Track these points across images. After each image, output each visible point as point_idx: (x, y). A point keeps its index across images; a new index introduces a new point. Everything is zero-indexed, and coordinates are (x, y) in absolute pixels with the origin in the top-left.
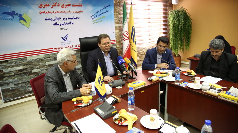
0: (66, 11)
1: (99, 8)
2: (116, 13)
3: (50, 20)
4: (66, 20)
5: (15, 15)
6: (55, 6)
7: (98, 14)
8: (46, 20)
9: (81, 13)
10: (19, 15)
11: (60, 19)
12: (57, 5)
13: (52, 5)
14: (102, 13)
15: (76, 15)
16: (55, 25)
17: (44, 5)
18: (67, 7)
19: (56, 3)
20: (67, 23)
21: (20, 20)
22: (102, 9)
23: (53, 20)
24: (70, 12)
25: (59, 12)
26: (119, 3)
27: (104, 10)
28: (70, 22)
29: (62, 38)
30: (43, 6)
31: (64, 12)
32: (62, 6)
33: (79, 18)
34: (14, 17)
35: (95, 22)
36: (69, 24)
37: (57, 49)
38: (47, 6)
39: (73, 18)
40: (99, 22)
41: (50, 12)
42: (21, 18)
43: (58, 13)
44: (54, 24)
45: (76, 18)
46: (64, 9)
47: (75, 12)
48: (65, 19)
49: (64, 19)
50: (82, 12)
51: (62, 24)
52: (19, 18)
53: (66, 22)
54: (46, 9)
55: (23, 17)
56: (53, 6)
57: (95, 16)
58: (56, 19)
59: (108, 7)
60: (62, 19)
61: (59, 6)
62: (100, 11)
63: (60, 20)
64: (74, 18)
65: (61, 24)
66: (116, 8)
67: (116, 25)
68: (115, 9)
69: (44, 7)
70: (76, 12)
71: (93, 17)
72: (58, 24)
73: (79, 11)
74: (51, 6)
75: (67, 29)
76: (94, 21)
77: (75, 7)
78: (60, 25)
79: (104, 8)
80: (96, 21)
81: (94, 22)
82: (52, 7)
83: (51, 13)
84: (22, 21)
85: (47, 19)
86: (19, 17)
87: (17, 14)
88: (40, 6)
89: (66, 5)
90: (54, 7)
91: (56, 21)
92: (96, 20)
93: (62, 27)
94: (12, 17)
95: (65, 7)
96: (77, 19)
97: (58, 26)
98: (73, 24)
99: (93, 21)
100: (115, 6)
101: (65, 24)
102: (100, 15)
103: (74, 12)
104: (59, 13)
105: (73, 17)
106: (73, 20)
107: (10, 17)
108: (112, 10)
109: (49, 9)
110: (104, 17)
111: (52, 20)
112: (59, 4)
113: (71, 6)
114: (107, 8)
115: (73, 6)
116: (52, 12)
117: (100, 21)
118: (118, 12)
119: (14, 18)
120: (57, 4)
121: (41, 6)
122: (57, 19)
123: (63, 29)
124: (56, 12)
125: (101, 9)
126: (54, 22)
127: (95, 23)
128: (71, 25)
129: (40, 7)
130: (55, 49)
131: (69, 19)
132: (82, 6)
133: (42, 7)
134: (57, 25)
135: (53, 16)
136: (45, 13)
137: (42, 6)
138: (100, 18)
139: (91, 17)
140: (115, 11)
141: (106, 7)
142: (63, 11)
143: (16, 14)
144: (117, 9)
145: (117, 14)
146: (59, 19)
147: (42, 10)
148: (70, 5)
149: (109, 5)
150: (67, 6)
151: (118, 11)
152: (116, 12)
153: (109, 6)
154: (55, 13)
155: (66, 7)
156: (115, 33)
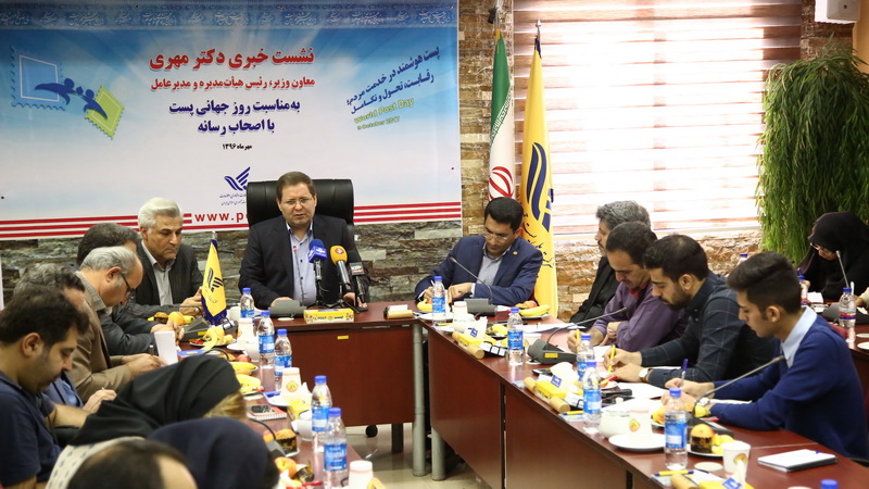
0: (247, 82)
1: (387, 67)
2: (469, 86)
3: (187, 114)
4: (248, 113)
5: (72, 92)
6: (210, 61)
7: (379, 91)
8: (172, 110)
9: (306, 88)
10: (84, 94)
11: (223, 109)
12: (214, 60)
13: (198, 59)
14: (399, 88)
15: (287, 96)
16: (205, 130)
17: (170, 60)
18: (251, 66)
19: (213, 51)
20: (248, 127)
21: (85, 108)
22: (402, 70)
23: (198, 112)
24: (263, 85)
25: (220, 84)
26: (485, 41)
27: (412, 75)
28: (263, 122)
29: (229, 179)
30: (166, 64)
31: (240, 83)
32: (233, 62)
33: (296, 106)
34: (68, 100)
35: (364, 124)
36: (256, 128)
37: (206, 217)
38: (178, 61)
39: (272, 108)
40: (382, 123)
41: (188, 85)
42: (92, 104)
43: (216, 89)
44: (202, 128)
45: (286, 107)
46: (239, 74)
47: (281, 85)
48: (241, 110)
49: (239, 111)
50: (312, 83)
51: (231, 129)
52: (86, 103)
53: (246, 119)
54: (175, 75)
55: (98, 100)
56: (200, 61)
57: (366, 98)
58: (208, 109)
59: (426, 59)
60: (231, 110)
61: (220, 61)
62: (388, 78)
63: (222, 113)
64: (279, 108)
65: (227, 129)
66: (470, 62)
67: (467, 136)
68: (464, 70)
69: (169, 67)
70: (288, 83)
71: (357, 103)
72: (217, 129)
73: (300, 79)
74: (193, 63)
75: (248, 147)
76: (362, 118)
77: (283, 66)
78: (221, 130)
79: (411, 65)
80: (372, 121)
81: (360, 124)
82: (197, 67)
83: (192, 86)
84: (93, 114)
85: (176, 107)
86: (85, 98)
87: (80, 91)
88: (154, 63)
89: (248, 59)
90: (202, 66)
91: (210, 116)
92: (371, 115)
93: (230, 138)
94: (64, 100)
95: (245, 63)
96: (291, 111)
97: (214, 133)
98: (271, 128)
99: (357, 120)
100: (463, 54)
101: (243, 129)
102: (390, 93)
103: (277, 84)
104: (223, 88)
105: (273, 103)
106: (273, 116)
107: (58, 99)
108: (448, 75)
109: (185, 73)
110: (407, 104)
111: (194, 111)
112: (221, 54)
113: (270, 60)
114: (423, 66)
115: (277, 61)
116: (196, 84)
117: (390, 121)
118: (480, 82)
119: (68, 103)
120: (215, 56)
121: (158, 61)
122: (214, 109)
123: (233, 146)
124: (209, 85)
125: (397, 69)
126: (201, 120)
127: (365, 126)
128: (264, 132)
129: (153, 66)
130: (200, 218)
131: (256, 109)
132: (311, 60)
133: (162, 66)
134: (211, 129)
135: (200, 99)
136: (172, 86)
137: (162, 62)
138: (390, 109)
139: (349, 103)
140: (465, 76)
141: (418, 62)
142: (236, 81)
143: (74, 89)
144: (474, 69)
145: (474, 89)
146: (218, 109)
147: (161, 75)
148: (265, 57)
149: (434, 50)
150: (250, 60)
151: (480, 77)
152: (472, 79)
153: (431, 55)
154: (205, 86)
155: (248, 66)
156: (458, 174)
